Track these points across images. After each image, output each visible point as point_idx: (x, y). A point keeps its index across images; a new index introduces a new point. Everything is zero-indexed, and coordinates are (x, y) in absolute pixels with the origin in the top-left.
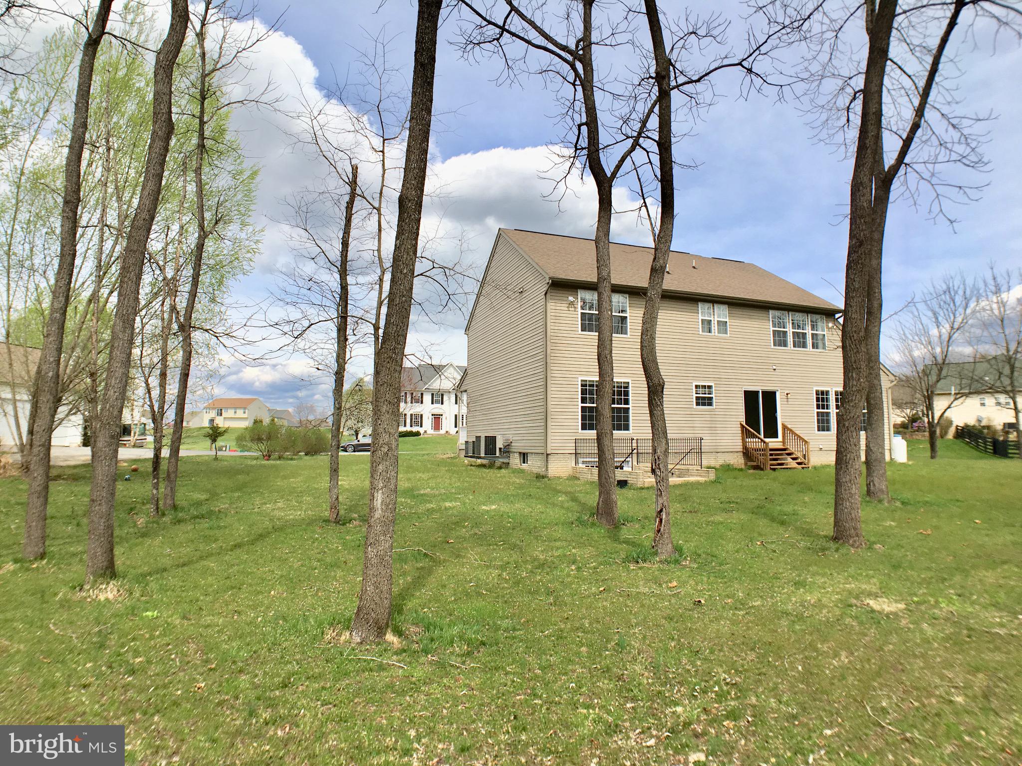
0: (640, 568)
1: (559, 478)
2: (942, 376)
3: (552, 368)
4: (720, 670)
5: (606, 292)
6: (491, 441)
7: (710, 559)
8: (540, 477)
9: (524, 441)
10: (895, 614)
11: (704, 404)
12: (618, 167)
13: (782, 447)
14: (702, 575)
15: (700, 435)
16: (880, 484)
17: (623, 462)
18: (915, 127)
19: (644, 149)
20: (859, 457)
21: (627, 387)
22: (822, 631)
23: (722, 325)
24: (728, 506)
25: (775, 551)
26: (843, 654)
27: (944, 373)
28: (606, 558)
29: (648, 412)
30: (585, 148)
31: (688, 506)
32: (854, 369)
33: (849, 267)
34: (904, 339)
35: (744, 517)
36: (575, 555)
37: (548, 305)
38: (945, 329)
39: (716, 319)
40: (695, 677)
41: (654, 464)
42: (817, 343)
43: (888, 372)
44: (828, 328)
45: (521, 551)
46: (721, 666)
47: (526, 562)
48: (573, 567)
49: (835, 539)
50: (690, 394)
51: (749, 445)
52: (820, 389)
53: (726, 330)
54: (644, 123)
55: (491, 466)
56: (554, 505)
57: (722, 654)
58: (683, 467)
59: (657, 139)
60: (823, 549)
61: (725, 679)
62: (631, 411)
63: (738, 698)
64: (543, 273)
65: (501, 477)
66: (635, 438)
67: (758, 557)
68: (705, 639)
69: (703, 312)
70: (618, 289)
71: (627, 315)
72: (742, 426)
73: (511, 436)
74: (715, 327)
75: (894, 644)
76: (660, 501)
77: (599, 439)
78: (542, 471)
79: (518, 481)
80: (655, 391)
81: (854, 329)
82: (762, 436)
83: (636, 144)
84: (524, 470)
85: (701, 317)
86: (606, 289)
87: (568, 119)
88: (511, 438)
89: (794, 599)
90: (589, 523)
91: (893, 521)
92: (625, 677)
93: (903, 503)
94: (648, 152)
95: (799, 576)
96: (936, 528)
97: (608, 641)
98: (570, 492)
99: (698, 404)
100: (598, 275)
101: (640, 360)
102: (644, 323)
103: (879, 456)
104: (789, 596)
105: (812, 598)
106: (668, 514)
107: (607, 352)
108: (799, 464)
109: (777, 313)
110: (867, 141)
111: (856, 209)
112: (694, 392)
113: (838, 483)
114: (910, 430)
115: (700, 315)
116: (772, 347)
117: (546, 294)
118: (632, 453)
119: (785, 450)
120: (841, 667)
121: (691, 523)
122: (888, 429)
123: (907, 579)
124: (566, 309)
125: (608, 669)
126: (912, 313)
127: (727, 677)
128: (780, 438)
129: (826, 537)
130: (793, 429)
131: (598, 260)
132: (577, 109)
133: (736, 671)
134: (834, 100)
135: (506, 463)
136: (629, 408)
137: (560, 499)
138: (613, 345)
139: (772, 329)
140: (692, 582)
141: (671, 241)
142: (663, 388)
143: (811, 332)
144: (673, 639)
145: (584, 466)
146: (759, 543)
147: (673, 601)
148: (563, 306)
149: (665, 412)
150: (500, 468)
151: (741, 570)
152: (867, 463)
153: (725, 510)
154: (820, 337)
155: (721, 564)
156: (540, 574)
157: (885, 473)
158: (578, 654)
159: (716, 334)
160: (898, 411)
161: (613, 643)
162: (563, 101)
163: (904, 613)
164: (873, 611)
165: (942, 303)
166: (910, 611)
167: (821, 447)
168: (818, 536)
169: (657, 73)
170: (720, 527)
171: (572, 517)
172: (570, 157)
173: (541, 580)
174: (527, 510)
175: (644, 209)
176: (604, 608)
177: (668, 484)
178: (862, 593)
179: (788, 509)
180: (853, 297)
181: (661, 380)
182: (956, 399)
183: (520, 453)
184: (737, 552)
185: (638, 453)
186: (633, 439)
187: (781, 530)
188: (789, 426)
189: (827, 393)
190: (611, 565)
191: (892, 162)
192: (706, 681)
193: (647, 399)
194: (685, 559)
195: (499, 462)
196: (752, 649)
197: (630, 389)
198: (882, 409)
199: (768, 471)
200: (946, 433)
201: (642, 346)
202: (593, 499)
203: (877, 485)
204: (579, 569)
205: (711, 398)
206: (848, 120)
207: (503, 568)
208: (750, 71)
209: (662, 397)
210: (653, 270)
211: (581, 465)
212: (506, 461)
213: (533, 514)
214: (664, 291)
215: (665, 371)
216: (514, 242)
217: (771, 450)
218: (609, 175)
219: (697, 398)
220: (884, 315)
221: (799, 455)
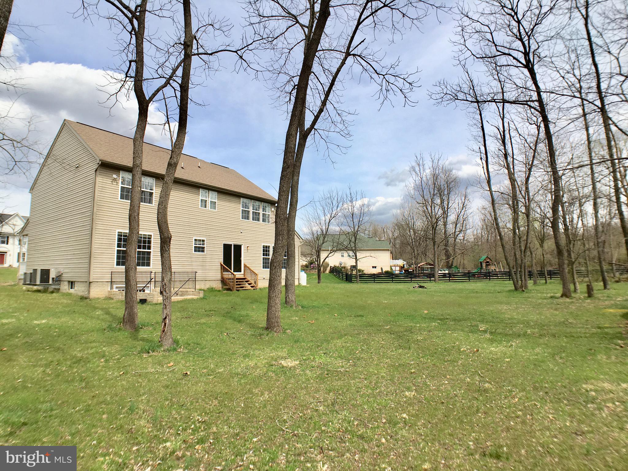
0: (150, 356)
1: (98, 298)
2: (325, 241)
3: (97, 222)
4: (196, 414)
5: (138, 174)
6: (45, 273)
7: (196, 346)
8: (83, 298)
9: (72, 273)
10: (294, 367)
11: (199, 251)
12: (154, 95)
13: (243, 277)
14: (190, 357)
15: (195, 270)
16: (292, 297)
17: (144, 287)
18: (321, 111)
19: (173, 88)
20: (281, 283)
21: (150, 238)
22: (256, 382)
23: (213, 204)
24: (209, 314)
25: (234, 338)
26: (266, 393)
27: (326, 239)
28: (127, 352)
29: (160, 255)
30: (133, 77)
31: (185, 314)
32: (280, 234)
33: (281, 179)
34: (309, 221)
35: (218, 319)
36: (104, 351)
37: (97, 178)
38: (328, 216)
39: (210, 200)
40: (180, 422)
41: (162, 288)
42: (265, 219)
43: (299, 237)
44: (272, 211)
45: (63, 352)
46: (197, 412)
47: (66, 360)
48: (102, 360)
49: (267, 328)
50: (191, 244)
51: (225, 276)
52: (266, 245)
53: (215, 207)
54: (174, 71)
55: (45, 291)
56: (92, 318)
57: (198, 404)
58: (184, 290)
59: (180, 83)
60: (260, 335)
61: (198, 420)
62: (152, 254)
63: (205, 429)
64: (95, 156)
65: (52, 299)
66: (154, 272)
67: (224, 342)
68: (188, 396)
69: (202, 195)
70: (146, 174)
71: (153, 191)
72: (221, 265)
73: (62, 269)
74: (208, 204)
75: (292, 384)
76: (165, 312)
77: (127, 272)
78: (85, 294)
79: (65, 301)
80: (165, 241)
81: (282, 213)
82: (232, 271)
83: (167, 83)
84: (71, 293)
85: (200, 198)
86: (138, 172)
87: (124, 55)
88: (62, 271)
89: (242, 365)
90: (117, 329)
91: (297, 317)
92: (133, 430)
93: (302, 307)
94: (175, 90)
95: (247, 351)
96: (316, 319)
97: (123, 408)
98: (105, 308)
99: (195, 251)
100: (134, 162)
101: (157, 221)
102: (160, 197)
103: (292, 282)
104: (240, 363)
105: (252, 363)
106: (170, 320)
107: (136, 214)
108: (252, 287)
109: (245, 200)
110: (296, 113)
111: (288, 148)
112: (194, 243)
113: (270, 298)
114: (309, 268)
115: (200, 196)
116: (241, 219)
117: (96, 171)
118: (150, 281)
119: (244, 279)
120: (264, 400)
121: (186, 324)
122: (297, 268)
123: (301, 348)
124: (111, 183)
125: (122, 427)
126: (313, 207)
127: (199, 418)
128: (242, 272)
129: (262, 328)
130: (250, 267)
131: (134, 153)
132: (131, 50)
133: (205, 413)
134: (284, 87)
135: (57, 289)
136: (151, 252)
137: (97, 313)
138: (140, 210)
139: (241, 209)
140: (183, 362)
141: (182, 148)
142: (170, 240)
143: (262, 212)
144: (167, 400)
145: (117, 290)
146: (225, 334)
147: (170, 375)
148: (109, 181)
149: (171, 255)
150: (52, 292)
151: (213, 351)
152: (286, 285)
153: (208, 316)
154: (267, 216)
155: (202, 349)
156: (76, 368)
157: (294, 292)
158: (101, 420)
159: (209, 209)
160: (304, 258)
161: (126, 409)
162: (121, 42)
163: (298, 366)
164: (283, 367)
165: (327, 203)
166: (301, 365)
167: (264, 277)
168: (258, 328)
169: (185, 42)
170: (204, 326)
171: (105, 325)
172: (122, 81)
173: (76, 372)
174: (71, 322)
175: (167, 125)
176: (122, 386)
177: (170, 301)
178: (278, 358)
179: (244, 313)
180: (282, 195)
181: (169, 235)
182: (331, 253)
183: (69, 282)
184: (213, 340)
185: (155, 281)
186: (151, 272)
187: (239, 325)
188: (248, 265)
189: (269, 247)
190: (130, 356)
191: (309, 126)
192: (187, 423)
193: (160, 246)
194: (180, 347)
195: (51, 288)
196: (216, 398)
197: (152, 240)
198: (294, 257)
199: (235, 291)
200: (326, 270)
201: (158, 212)
202: (121, 312)
203: (290, 298)
204: (106, 361)
205: (204, 248)
206: (290, 99)
207: (47, 366)
208: (241, 57)
209: (170, 246)
210: (170, 165)
211: (114, 290)
212: (57, 287)
213: (75, 325)
214: (175, 178)
215: (172, 229)
216: (75, 131)
217: (237, 279)
218: (147, 99)
219: (195, 247)
220: (298, 207)
221: (253, 282)
